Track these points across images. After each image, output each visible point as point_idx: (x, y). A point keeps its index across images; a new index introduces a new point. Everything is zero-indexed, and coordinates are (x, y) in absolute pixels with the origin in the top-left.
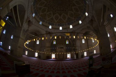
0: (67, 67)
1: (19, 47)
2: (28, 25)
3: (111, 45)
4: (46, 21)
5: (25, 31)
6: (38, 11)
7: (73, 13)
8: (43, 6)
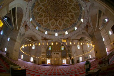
0: (63, 72)
1: (15, 50)
2: (25, 29)
3: (106, 49)
4: (42, 26)
5: (22, 34)
6: (35, 16)
7: (69, 20)
8: (40, 11)
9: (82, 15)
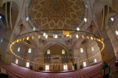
2: (20, 29)
4: (40, 27)
5: (16, 35)
6: (32, 15)
7: (70, 20)
8: (38, 10)
9: (86, 14)
